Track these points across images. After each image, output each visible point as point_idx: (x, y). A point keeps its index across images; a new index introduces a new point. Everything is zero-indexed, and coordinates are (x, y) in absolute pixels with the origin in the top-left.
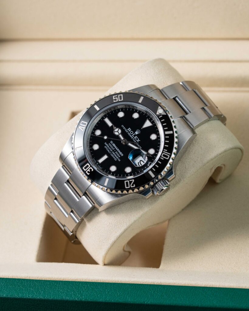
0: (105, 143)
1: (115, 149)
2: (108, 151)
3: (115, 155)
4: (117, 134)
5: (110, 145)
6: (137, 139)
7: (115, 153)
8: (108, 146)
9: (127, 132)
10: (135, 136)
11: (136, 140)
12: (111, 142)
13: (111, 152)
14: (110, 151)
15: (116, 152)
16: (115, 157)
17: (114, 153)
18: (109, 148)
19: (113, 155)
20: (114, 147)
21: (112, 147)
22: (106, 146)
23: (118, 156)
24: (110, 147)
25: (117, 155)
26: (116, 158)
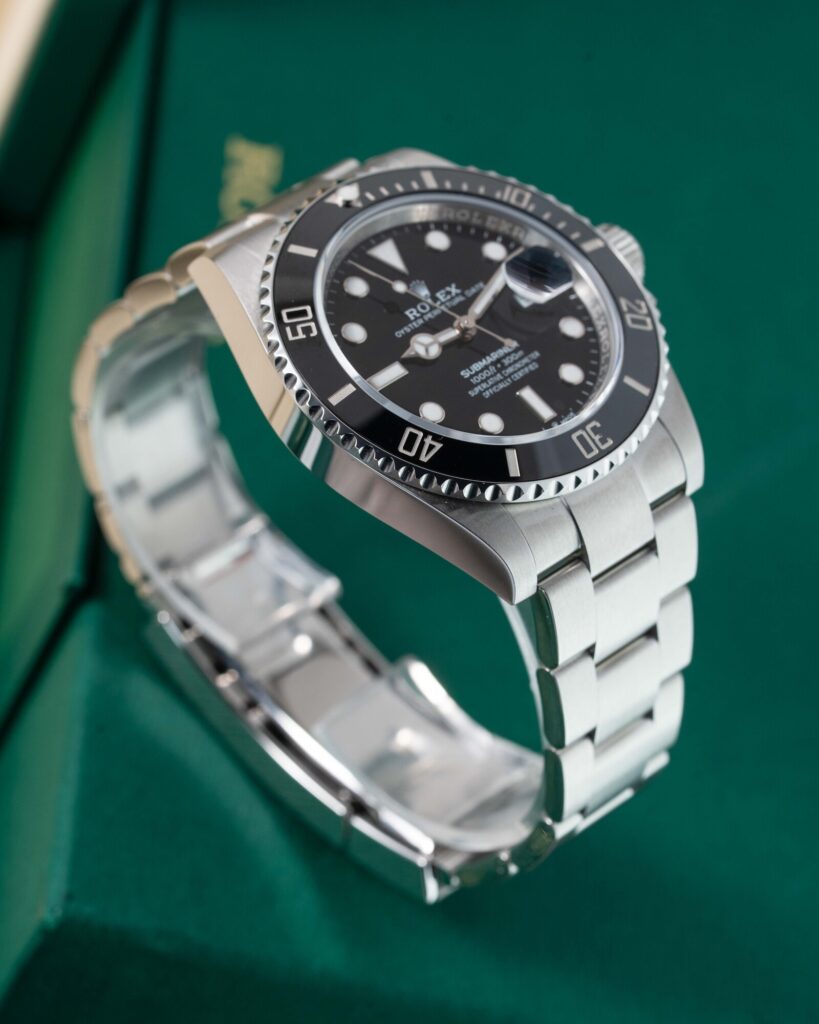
0: (472, 393)
1: (493, 364)
2: (501, 386)
3: (518, 365)
4: (435, 352)
5: (479, 378)
6: (449, 293)
7: (510, 365)
8: (484, 385)
9: (421, 322)
10: (435, 299)
11: (452, 298)
12: (465, 374)
13: (505, 378)
14: (501, 381)
15: (506, 362)
16: (523, 368)
17: (510, 370)
18: (490, 383)
19: (515, 372)
20: (486, 367)
21: (485, 374)
22: (481, 393)
23: (521, 358)
24: (482, 381)
25: (515, 362)
26: (527, 365)
